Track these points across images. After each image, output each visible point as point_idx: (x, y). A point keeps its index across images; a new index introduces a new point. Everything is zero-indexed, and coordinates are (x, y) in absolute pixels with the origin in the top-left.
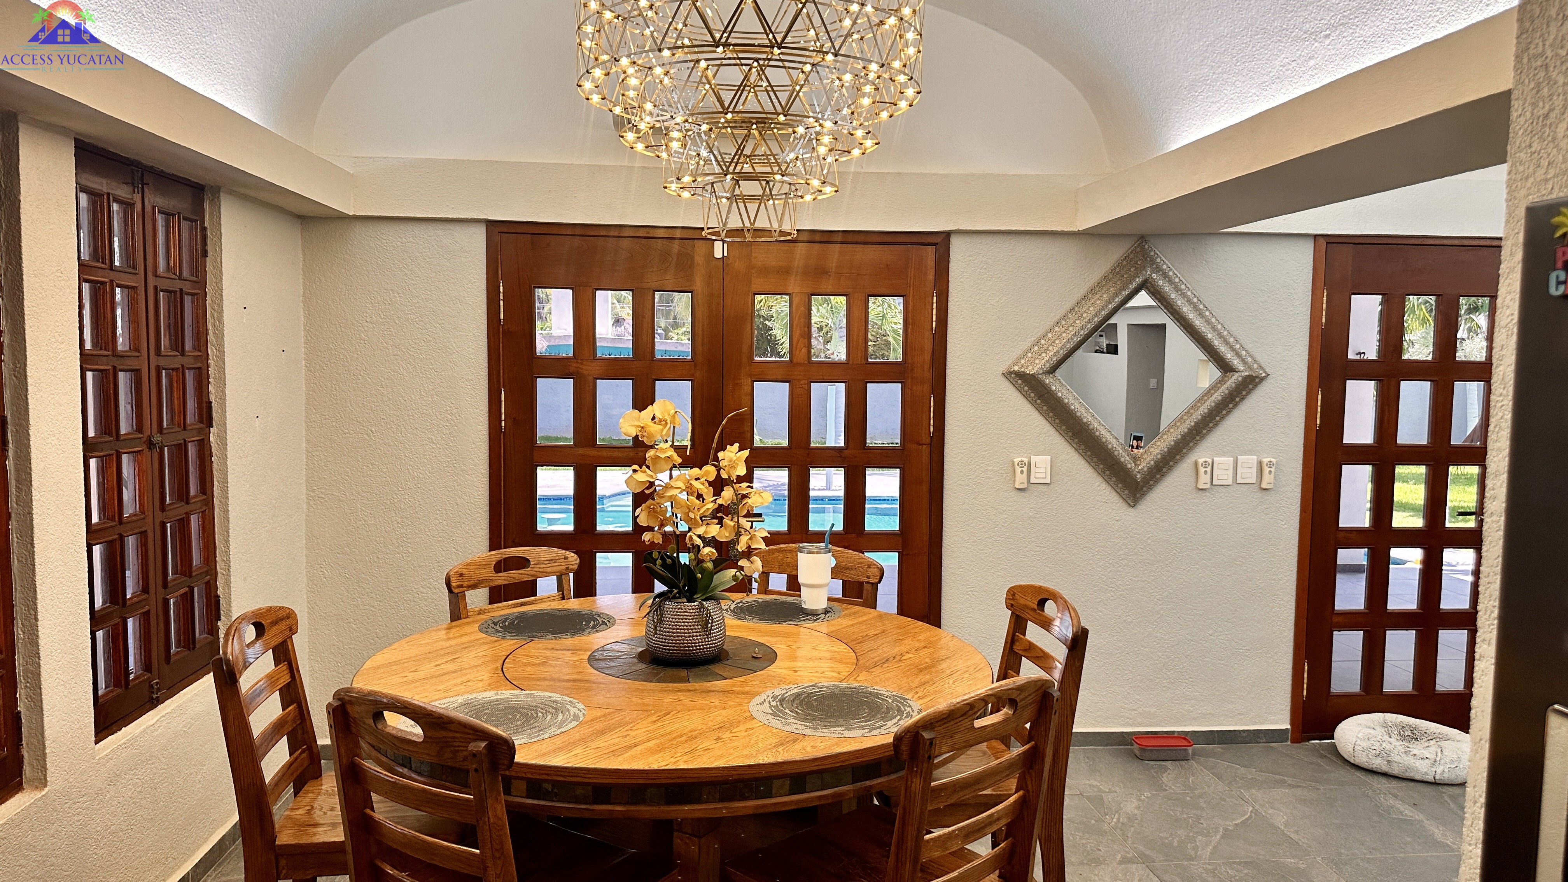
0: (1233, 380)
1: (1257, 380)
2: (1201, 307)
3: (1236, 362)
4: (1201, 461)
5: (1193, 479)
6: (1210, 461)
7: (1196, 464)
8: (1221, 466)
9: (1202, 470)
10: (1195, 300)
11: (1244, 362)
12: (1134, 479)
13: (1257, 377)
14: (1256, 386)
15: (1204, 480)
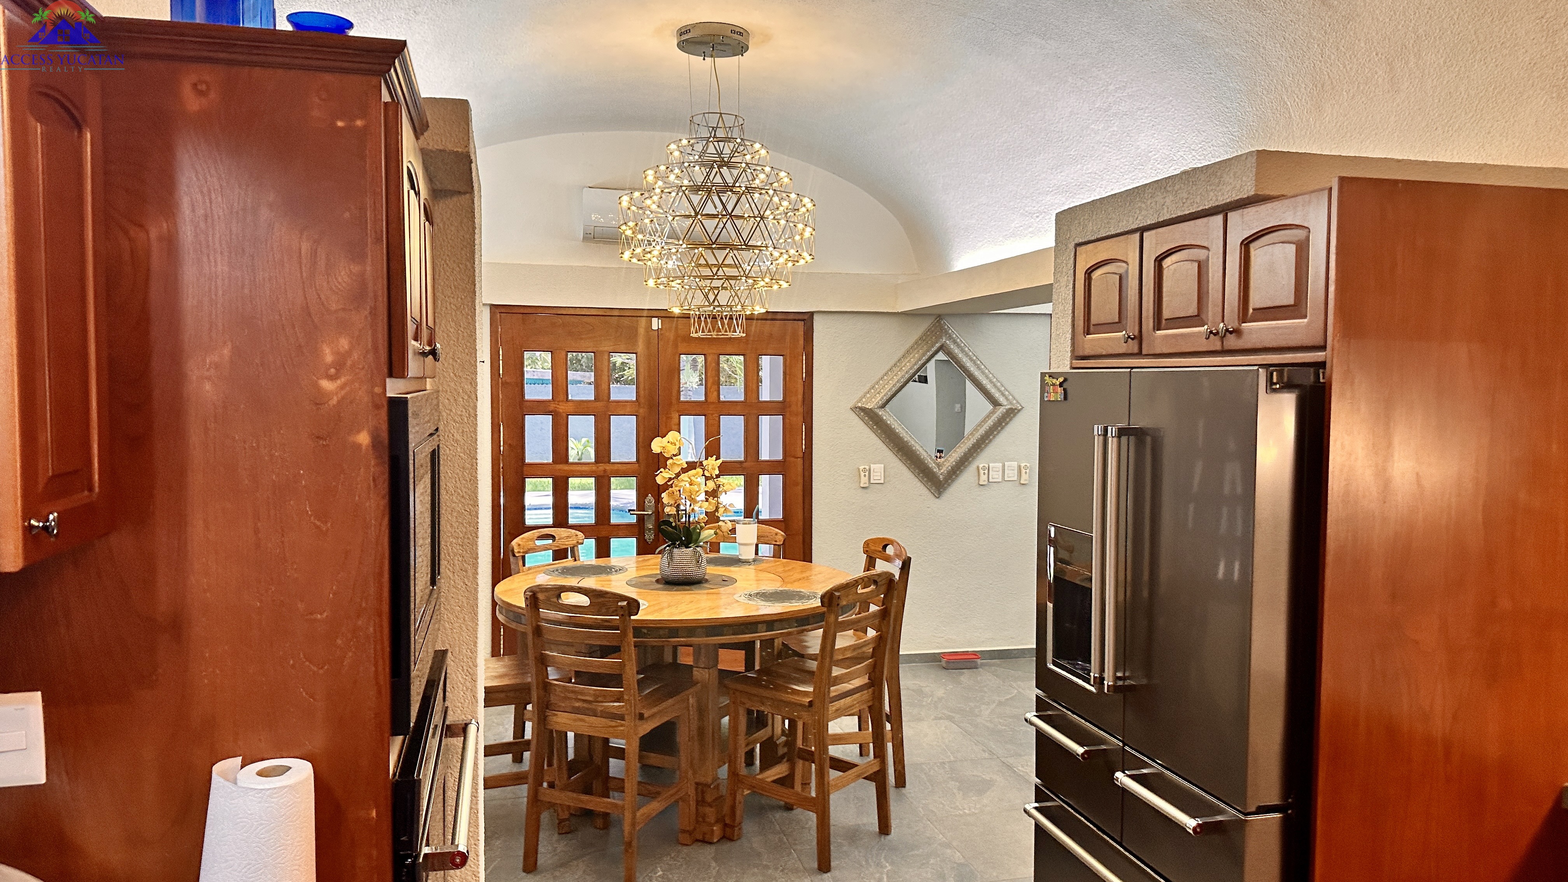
0: (1001, 411)
1: (1016, 411)
2: (979, 362)
3: (1002, 400)
4: (981, 466)
5: (976, 478)
6: (987, 466)
7: (978, 467)
8: (994, 469)
9: (982, 472)
10: (975, 358)
11: (1007, 399)
12: (937, 478)
13: (1016, 409)
14: (1015, 415)
15: (983, 479)
